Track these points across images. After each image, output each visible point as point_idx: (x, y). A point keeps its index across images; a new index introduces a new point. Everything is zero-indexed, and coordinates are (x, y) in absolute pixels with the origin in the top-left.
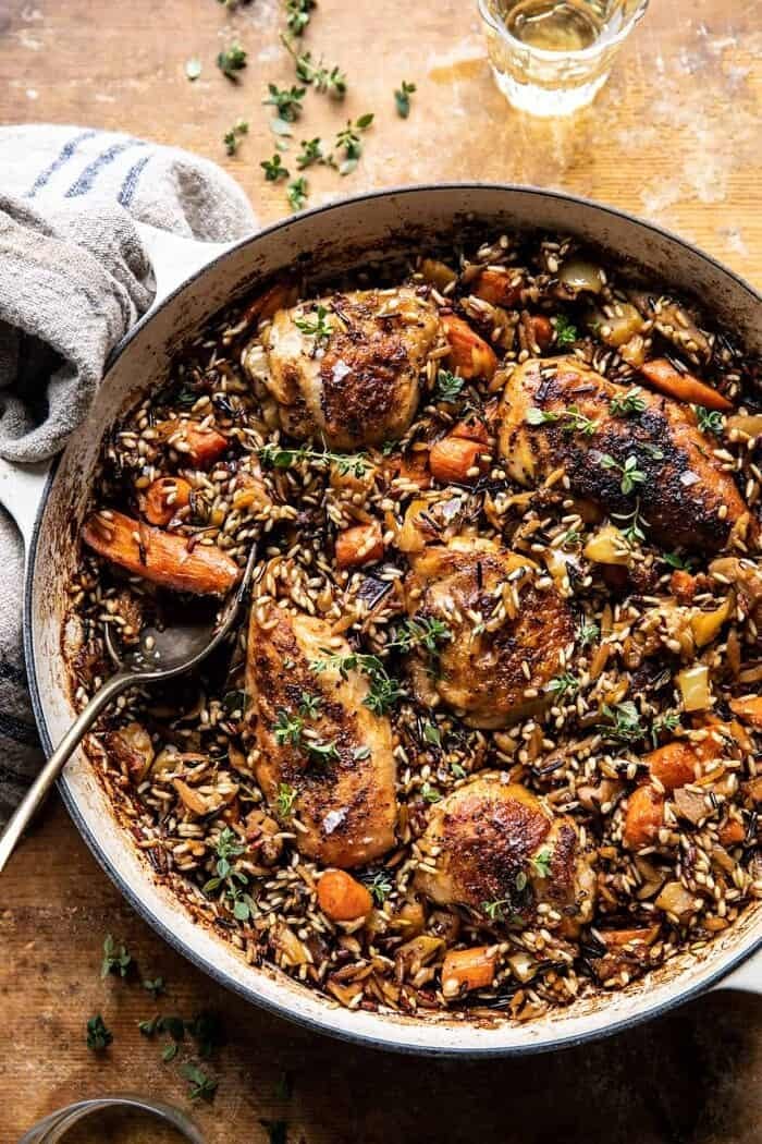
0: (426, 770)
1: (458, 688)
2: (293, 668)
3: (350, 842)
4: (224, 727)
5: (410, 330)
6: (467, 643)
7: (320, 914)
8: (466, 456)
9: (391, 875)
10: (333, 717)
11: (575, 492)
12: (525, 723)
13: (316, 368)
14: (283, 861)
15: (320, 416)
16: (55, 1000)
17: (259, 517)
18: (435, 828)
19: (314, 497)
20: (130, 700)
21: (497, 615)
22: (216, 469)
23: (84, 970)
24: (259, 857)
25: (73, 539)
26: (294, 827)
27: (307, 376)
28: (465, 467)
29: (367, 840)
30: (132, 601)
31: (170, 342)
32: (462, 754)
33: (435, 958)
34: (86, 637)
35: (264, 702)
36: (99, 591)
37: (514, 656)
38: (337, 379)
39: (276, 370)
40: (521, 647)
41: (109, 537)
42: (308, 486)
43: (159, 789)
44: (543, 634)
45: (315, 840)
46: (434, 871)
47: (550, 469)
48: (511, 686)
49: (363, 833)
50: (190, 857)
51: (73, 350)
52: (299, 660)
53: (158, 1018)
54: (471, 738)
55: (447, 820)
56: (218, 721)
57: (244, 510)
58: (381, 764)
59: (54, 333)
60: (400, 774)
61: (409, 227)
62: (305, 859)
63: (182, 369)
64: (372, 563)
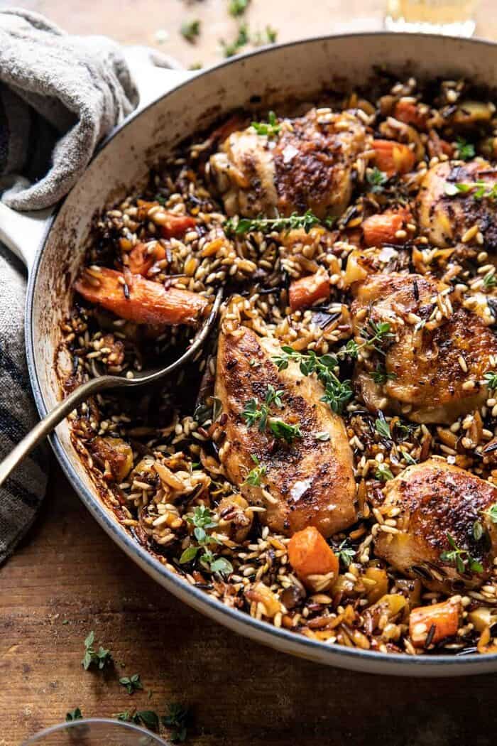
0: (380, 457)
1: (404, 383)
2: (259, 367)
3: (316, 508)
4: (196, 435)
5: (343, 136)
6: (410, 342)
7: (291, 575)
8: (395, 222)
9: (354, 544)
10: (295, 407)
11: (486, 246)
12: (464, 417)
13: (269, 156)
14: (254, 536)
15: (272, 193)
16: (35, 697)
17: (224, 261)
18: (393, 496)
19: (268, 261)
20: (112, 426)
21: (435, 318)
22: (188, 232)
23: (64, 669)
24: (232, 529)
25: (67, 287)
26: (265, 499)
27: (262, 161)
28: (395, 229)
29: (331, 507)
30: (115, 342)
31: (149, 152)
32: (410, 445)
33: (401, 617)
34: (75, 369)
35: (233, 401)
36: (87, 336)
37: (450, 354)
38: (287, 160)
39: (236, 159)
40: (456, 348)
41: (98, 283)
42: (264, 252)
43: (139, 480)
44: (473, 343)
45: (283, 509)
46: (395, 531)
47: (464, 230)
48: (451, 379)
49: (327, 502)
50: (168, 530)
51: (77, 97)
52: (263, 361)
53: (134, 711)
54: (418, 430)
55: (404, 486)
56: (191, 431)
57: (212, 256)
58: (339, 448)
59: (60, 85)
60: (356, 462)
61: (336, 79)
62: (273, 531)
63: (157, 180)
64: (321, 300)
